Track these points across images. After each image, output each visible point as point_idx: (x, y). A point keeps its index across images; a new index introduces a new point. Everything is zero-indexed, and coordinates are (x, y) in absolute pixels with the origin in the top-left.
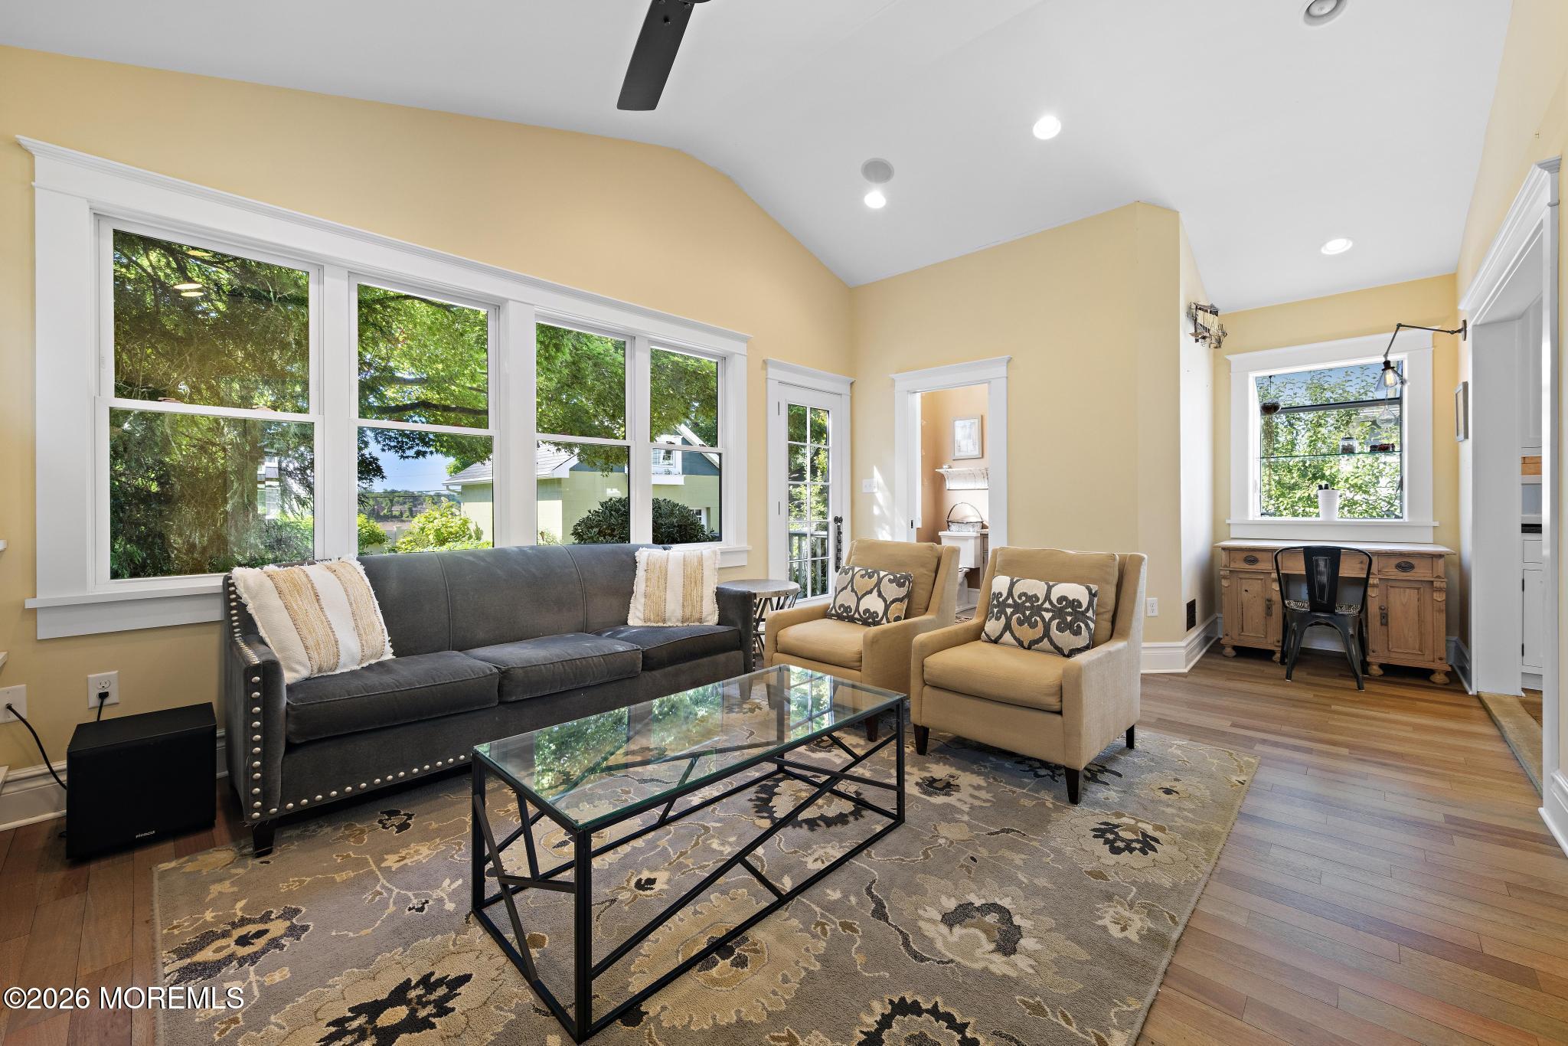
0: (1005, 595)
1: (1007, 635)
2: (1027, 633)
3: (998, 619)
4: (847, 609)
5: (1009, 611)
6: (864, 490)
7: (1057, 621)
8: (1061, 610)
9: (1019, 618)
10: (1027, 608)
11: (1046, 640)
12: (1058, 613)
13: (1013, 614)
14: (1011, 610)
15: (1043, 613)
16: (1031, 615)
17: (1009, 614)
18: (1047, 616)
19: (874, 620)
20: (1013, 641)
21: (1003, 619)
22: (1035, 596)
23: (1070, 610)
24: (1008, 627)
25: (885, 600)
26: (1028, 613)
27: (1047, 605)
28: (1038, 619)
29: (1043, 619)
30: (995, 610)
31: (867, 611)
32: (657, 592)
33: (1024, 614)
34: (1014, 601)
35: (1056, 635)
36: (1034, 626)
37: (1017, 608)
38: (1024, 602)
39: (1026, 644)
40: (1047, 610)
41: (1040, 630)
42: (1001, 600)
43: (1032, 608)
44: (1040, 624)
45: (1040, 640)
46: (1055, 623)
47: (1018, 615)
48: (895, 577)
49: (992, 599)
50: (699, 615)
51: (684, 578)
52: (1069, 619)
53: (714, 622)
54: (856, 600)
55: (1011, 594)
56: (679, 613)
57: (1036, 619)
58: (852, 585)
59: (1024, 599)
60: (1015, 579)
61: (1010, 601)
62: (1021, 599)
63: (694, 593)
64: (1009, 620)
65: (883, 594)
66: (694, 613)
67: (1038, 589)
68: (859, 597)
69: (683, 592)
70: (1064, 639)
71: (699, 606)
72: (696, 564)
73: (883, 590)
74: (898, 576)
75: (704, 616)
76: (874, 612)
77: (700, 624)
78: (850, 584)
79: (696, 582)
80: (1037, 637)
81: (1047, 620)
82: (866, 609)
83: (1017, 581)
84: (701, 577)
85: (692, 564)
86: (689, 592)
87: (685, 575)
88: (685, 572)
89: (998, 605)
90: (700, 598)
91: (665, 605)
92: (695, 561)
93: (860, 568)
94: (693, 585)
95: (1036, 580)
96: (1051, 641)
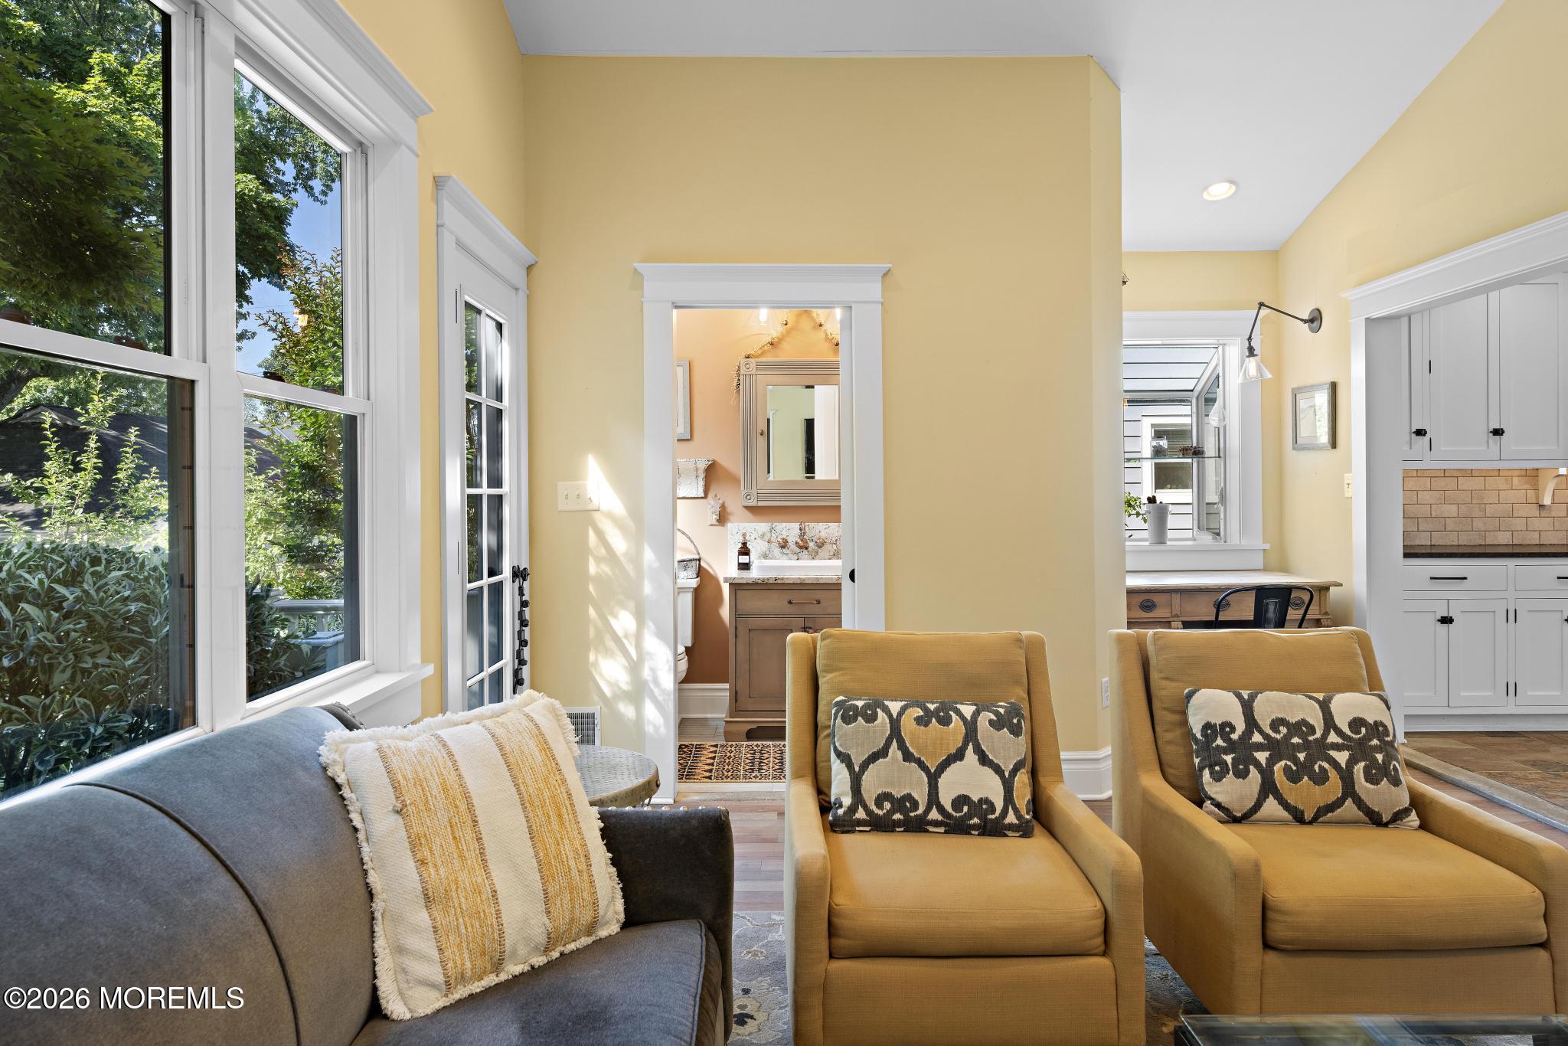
0: (1240, 726)
1: (1271, 806)
2: (1307, 795)
3: (1242, 774)
4: (905, 803)
5: (1262, 756)
6: (562, 505)
7: (1362, 765)
8: (1362, 742)
9: (1287, 769)
10: (1297, 748)
11: (1349, 802)
12: (1359, 750)
13: (1271, 761)
14: (1267, 754)
15: (1333, 753)
16: (1311, 760)
17: (1263, 762)
18: (1342, 757)
19: (984, 818)
20: (1283, 813)
21: (1254, 774)
23: (1375, 742)
24: (1268, 788)
25: (998, 770)
26: (1302, 756)
27: (1333, 738)
28: (1326, 765)
29: (1334, 764)
30: (1229, 759)
31: (960, 801)
32: (463, 876)
33: (1295, 761)
34: (1266, 736)
35: (1367, 790)
36: (1321, 779)
37: (1277, 749)
38: (1288, 737)
39: (1308, 816)
40: (1337, 747)
41: (1334, 786)
42: (1234, 737)
43: (1306, 746)
44: (1333, 774)
45: (1338, 803)
46: (1359, 768)
47: (1283, 763)
48: (997, 713)
49: (1199, 736)
50: (591, 913)
51: (524, 809)
52: (1380, 757)
53: (618, 921)
54: (926, 779)
55: (1252, 724)
56: (538, 926)
57: (1320, 767)
58: (902, 746)
59: (1284, 730)
60: (1245, 694)
61: (1257, 738)
62: (1278, 731)
63: (567, 849)
64: (1267, 774)
65: (991, 757)
66: (577, 912)
67: (1303, 708)
68: (933, 771)
69: (536, 854)
70: (1383, 796)
71: (586, 885)
72: (539, 757)
73: (987, 747)
74: (1002, 711)
75: (601, 912)
76: (981, 801)
77: (588, 940)
78: (895, 744)
79: (560, 816)
80: (1332, 798)
81: (1343, 765)
82: (959, 797)
83: (1253, 697)
84: (565, 794)
85: (529, 757)
86: (553, 849)
87: (526, 797)
88: (522, 788)
89: (1232, 747)
90: (583, 859)
91: (498, 912)
92: (532, 746)
93: (904, 703)
94: (555, 825)
95: (1292, 692)
96: (1359, 803)
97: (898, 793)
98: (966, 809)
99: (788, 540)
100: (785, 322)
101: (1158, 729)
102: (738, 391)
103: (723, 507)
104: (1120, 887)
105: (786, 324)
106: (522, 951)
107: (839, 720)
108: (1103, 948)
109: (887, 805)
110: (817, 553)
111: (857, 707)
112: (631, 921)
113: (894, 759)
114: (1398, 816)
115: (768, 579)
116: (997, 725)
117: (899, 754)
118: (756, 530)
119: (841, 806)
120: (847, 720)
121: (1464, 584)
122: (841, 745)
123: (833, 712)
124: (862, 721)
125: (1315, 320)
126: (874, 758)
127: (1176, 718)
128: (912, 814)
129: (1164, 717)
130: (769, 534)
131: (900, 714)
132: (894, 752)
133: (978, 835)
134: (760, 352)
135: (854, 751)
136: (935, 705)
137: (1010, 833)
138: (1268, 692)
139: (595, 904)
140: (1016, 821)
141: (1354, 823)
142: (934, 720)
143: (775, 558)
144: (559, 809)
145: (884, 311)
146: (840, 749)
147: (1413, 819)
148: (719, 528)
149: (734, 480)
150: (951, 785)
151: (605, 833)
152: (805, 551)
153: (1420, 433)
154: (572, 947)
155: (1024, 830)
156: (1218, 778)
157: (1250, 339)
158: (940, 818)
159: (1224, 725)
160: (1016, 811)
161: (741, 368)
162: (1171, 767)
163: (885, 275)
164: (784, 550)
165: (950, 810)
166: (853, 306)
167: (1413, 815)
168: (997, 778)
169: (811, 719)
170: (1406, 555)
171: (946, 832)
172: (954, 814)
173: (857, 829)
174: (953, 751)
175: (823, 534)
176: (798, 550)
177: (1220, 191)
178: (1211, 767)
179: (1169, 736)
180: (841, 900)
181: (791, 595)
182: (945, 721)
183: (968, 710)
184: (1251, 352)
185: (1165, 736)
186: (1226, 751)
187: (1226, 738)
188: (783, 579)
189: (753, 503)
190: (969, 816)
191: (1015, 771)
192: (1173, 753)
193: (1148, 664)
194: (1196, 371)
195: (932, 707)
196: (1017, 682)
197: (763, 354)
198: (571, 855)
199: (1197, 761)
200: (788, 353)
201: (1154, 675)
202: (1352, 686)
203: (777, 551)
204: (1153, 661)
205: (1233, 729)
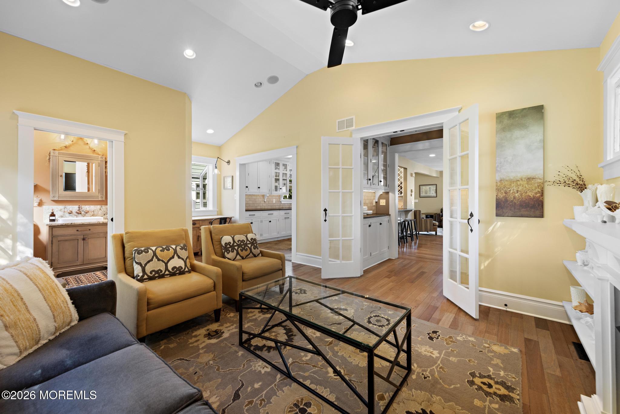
0: (232, 242)
1: (238, 257)
2: (244, 253)
3: (232, 252)
4: (158, 271)
5: (236, 248)
8: (253, 242)
9: (241, 249)
10: (242, 245)
11: (251, 254)
12: (252, 244)
13: (238, 248)
14: (237, 247)
15: (248, 245)
17: (237, 249)
18: (249, 246)
19: (180, 271)
20: (240, 258)
21: (235, 251)
22: (243, 240)
23: (255, 242)
24: (238, 253)
25: (183, 259)
26: (243, 246)
27: (248, 242)
29: (248, 247)
30: (230, 249)
32: (21, 317)
33: (242, 247)
34: (237, 244)
35: (254, 251)
36: (246, 250)
37: (239, 246)
39: (244, 258)
40: (249, 244)
42: (231, 245)
44: (248, 249)
45: (249, 254)
46: (252, 247)
47: (240, 248)
48: (181, 246)
49: (224, 246)
50: (70, 319)
51: (41, 292)
52: (255, 245)
53: (77, 320)
54: (164, 265)
55: (234, 241)
56: (52, 326)
57: (246, 248)
58: (157, 257)
59: (240, 242)
60: (232, 236)
61: (235, 244)
62: (239, 242)
63: (59, 301)
64: (237, 251)
65: (181, 256)
66: (65, 319)
67: (243, 237)
68: (166, 262)
69: (48, 305)
70: (256, 251)
71: (68, 311)
72: (42, 275)
73: (180, 254)
74: (182, 246)
75: (73, 318)
76: (179, 267)
77: (69, 327)
78: (155, 257)
79: (55, 292)
80: (248, 253)
81: (250, 247)
82: (173, 267)
83: (234, 237)
84: (55, 285)
85: (38, 276)
86: (54, 302)
87: (40, 288)
88: (38, 285)
89: (231, 247)
90: (65, 303)
91: (37, 325)
92: (38, 272)
93: (156, 247)
94: (53, 294)
95: (241, 235)
96: (253, 254)
97: (156, 269)
98: (175, 270)
99: (73, 211)
100: (72, 141)
101: (214, 246)
102: (49, 161)
103: (41, 200)
104: (217, 276)
105: (73, 141)
106: (46, 336)
107: (136, 254)
108: (213, 290)
109: (153, 273)
110: (85, 215)
111: (142, 250)
112: (82, 318)
113: (155, 261)
114: (258, 255)
115: (68, 224)
116: (182, 249)
117: (156, 260)
118: (58, 209)
119: (139, 276)
120: (139, 253)
121: (255, 216)
122: (138, 261)
123: (134, 252)
124: (144, 253)
125: (229, 162)
126: (149, 262)
127: (218, 243)
128: (161, 274)
129: (216, 243)
130: (64, 210)
131: (156, 250)
132: (155, 259)
133: (178, 275)
134: (60, 149)
135: (142, 261)
136: (165, 247)
137: (186, 273)
138: (236, 235)
139: (71, 315)
140: (188, 270)
141: (252, 257)
142: (165, 250)
143: (66, 217)
144: (54, 290)
145: (125, 145)
146: (137, 261)
147: (260, 255)
148: (39, 208)
149: (46, 191)
150: (170, 266)
151: (69, 294)
152: (80, 215)
153: (247, 187)
154: (63, 330)
155: (189, 272)
156: (228, 253)
157: (216, 165)
158: (168, 273)
159: (229, 243)
160: (188, 268)
161: (51, 153)
162: (217, 253)
163: (125, 134)
164: (71, 214)
165: (171, 271)
166: (114, 142)
167: (260, 254)
168: (183, 261)
169: (123, 257)
170: (246, 211)
171: (170, 276)
172: (172, 271)
173: (144, 281)
174: (171, 256)
175: (88, 209)
176: (77, 214)
177: (210, 131)
178: (227, 251)
179: (217, 247)
180: (150, 296)
181: (77, 228)
182: (168, 250)
183: (174, 247)
184: (216, 167)
185: (216, 247)
186: (229, 248)
187: (230, 245)
188: (74, 223)
189: (56, 199)
190: (176, 271)
191: (186, 259)
192: (218, 250)
193: (211, 233)
194: (201, 171)
195: (164, 247)
196: (183, 239)
197: (61, 150)
198: (61, 303)
199: (223, 251)
200: (73, 150)
201: (213, 235)
202: (250, 233)
203: (67, 215)
204: (212, 232)
205: (231, 243)
